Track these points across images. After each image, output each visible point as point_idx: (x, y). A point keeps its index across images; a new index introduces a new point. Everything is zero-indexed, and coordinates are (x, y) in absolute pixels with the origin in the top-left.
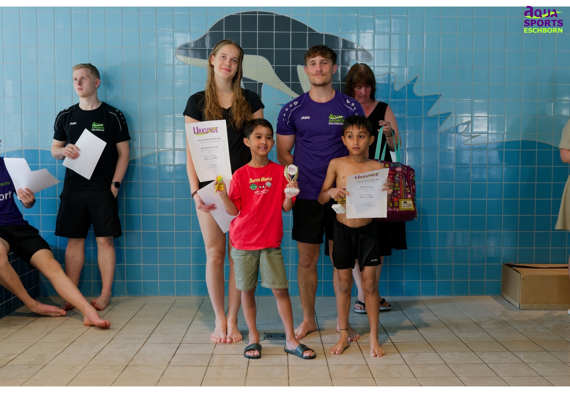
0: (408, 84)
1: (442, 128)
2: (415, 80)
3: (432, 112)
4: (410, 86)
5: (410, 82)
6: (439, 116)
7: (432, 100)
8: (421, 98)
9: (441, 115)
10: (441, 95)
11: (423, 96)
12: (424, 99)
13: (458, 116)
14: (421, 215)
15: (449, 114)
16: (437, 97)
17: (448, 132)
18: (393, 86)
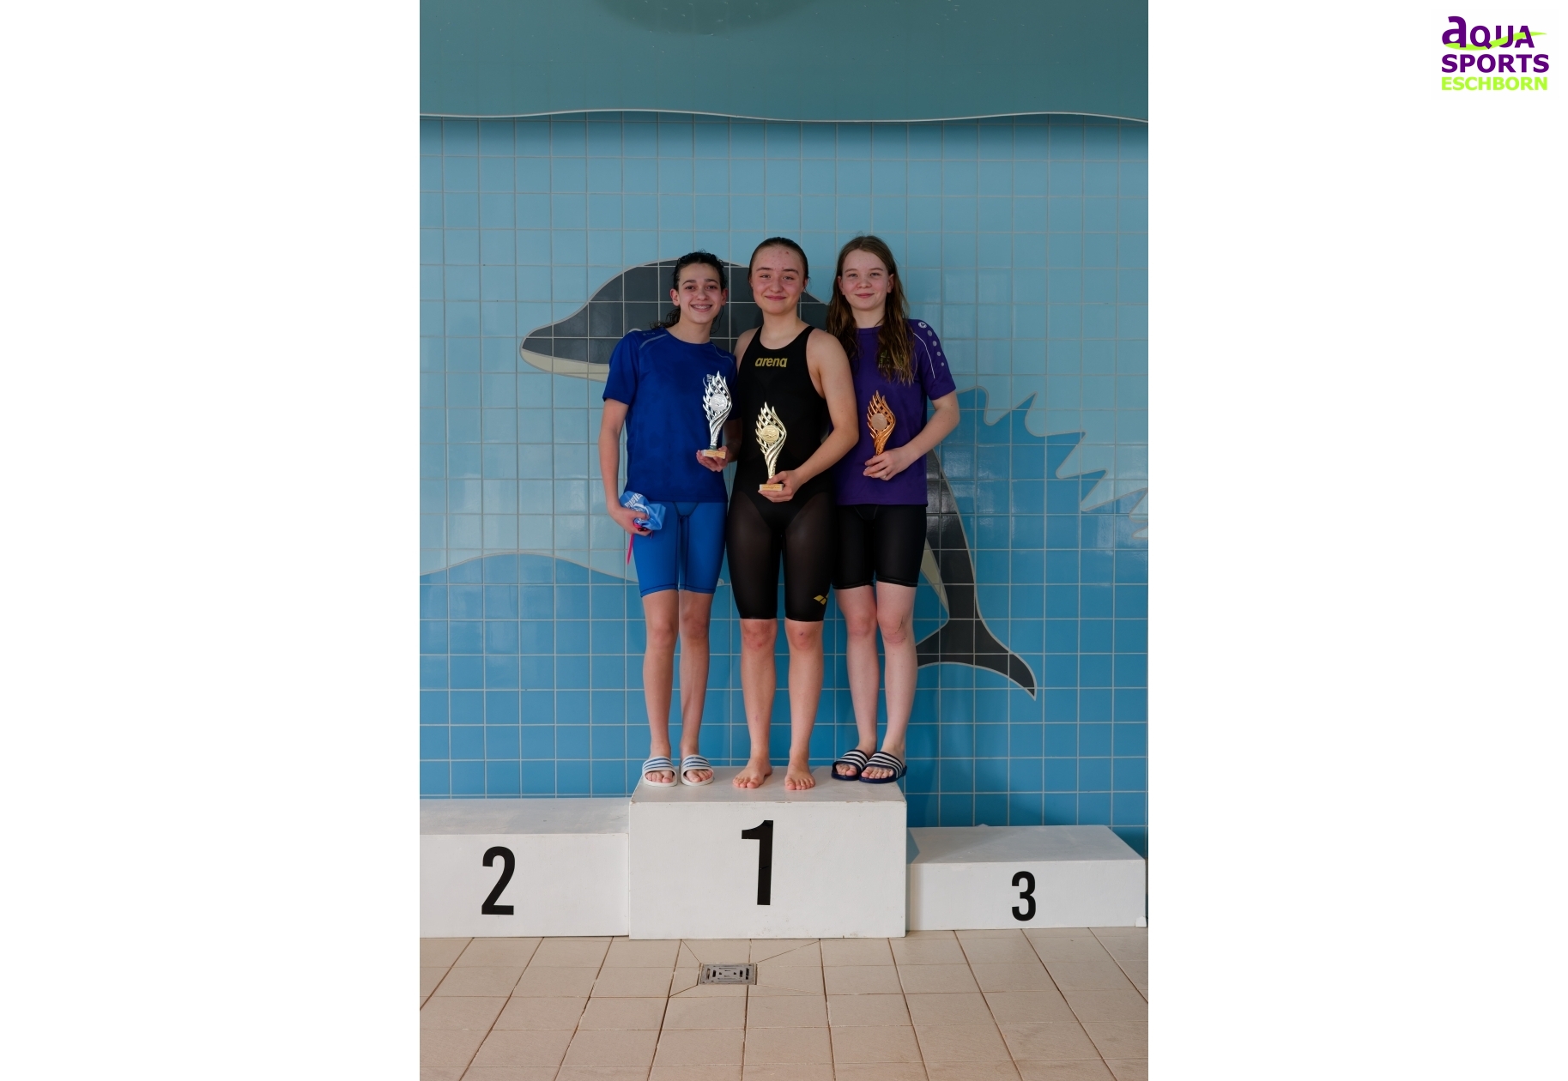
0: (1013, 411)
1: (1086, 505)
2: (1028, 404)
3: (1064, 472)
4: (1020, 414)
5: (1019, 408)
6: (1081, 479)
7: (1066, 443)
8: (1042, 439)
9: (1084, 476)
10: (1084, 434)
11: (1046, 435)
12: (1048, 443)
13: (1120, 476)
15: (1101, 474)
16: (1075, 438)
17: (1099, 510)
18: (981, 414)
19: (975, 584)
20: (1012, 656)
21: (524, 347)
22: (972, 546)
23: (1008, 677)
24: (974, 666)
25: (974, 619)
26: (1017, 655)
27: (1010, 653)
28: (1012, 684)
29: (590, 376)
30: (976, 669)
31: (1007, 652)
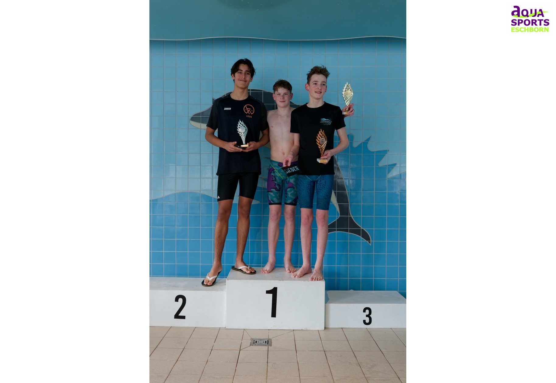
0: (363, 142)
1: (390, 176)
2: (368, 140)
3: (382, 164)
4: (365, 143)
5: (366, 141)
6: (387, 167)
7: (382, 154)
8: (373, 152)
9: (388, 165)
10: (388, 150)
11: (375, 151)
12: (376, 153)
13: (402, 165)
14: (374, 241)
15: (395, 165)
16: (385, 152)
17: (394, 178)
19: (349, 204)
20: (362, 229)
21: (191, 120)
22: (348, 191)
23: (361, 237)
24: (349, 233)
25: (349, 216)
26: (364, 229)
28: (363, 240)
30: (349, 234)
31: (361, 228)
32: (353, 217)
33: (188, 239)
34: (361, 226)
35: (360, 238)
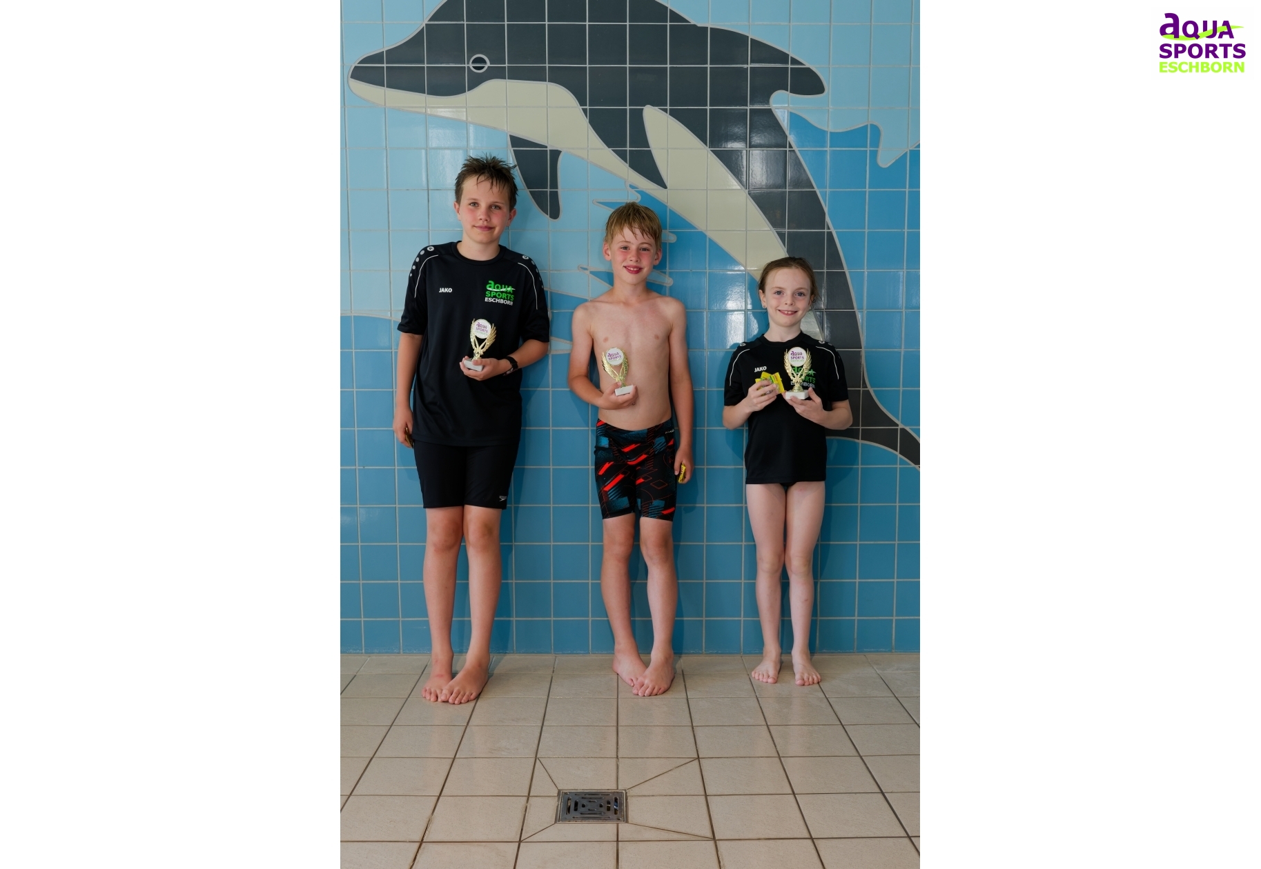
0: (911, 152)
5: (916, 146)
18: (874, 154)
19: (863, 351)
20: (903, 430)
21: (352, 77)
22: (861, 308)
23: (897, 453)
24: (860, 442)
25: (861, 389)
26: (908, 429)
27: (901, 426)
28: (902, 462)
29: (429, 111)
30: (862, 444)
31: (897, 425)
32: (874, 391)
33: (357, 468)
34: (898, 419)
35: (897, 456)
